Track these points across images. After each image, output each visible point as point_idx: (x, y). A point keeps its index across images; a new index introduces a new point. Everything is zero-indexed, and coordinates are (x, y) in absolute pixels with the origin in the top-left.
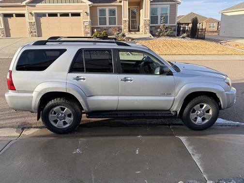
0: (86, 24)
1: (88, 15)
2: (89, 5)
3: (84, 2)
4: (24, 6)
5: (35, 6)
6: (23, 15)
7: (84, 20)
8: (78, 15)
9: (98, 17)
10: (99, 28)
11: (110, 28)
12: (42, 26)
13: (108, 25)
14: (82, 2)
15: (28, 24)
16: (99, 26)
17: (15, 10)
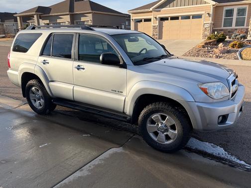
0: (206, 26)
1: (210, 17)
2: (213, 5)
3: (208, 3)
4: (151, 12)
5: (160, 11)
6: (149, 20)
7: (205, 22)
8: (199, 16)
9: (224, 17)
10: (222, 30)
11: (236, 29)
12: (164, 29)
13: (234, 26)
14: (205, 3)
15: (152, 27)
16: (222, 28)
17: (144, 16)
